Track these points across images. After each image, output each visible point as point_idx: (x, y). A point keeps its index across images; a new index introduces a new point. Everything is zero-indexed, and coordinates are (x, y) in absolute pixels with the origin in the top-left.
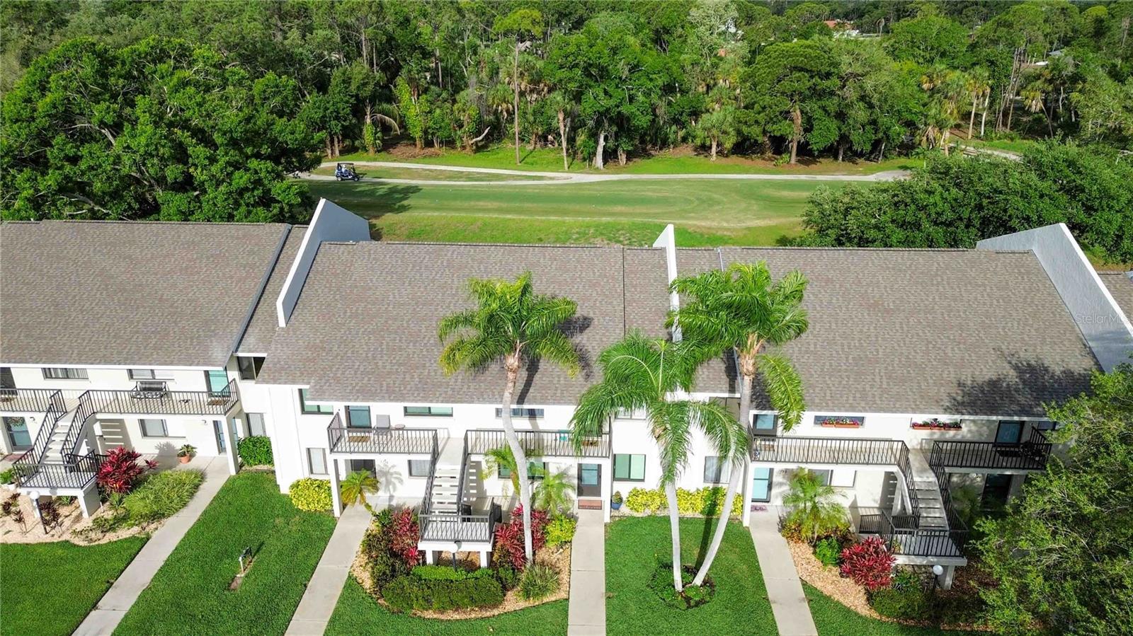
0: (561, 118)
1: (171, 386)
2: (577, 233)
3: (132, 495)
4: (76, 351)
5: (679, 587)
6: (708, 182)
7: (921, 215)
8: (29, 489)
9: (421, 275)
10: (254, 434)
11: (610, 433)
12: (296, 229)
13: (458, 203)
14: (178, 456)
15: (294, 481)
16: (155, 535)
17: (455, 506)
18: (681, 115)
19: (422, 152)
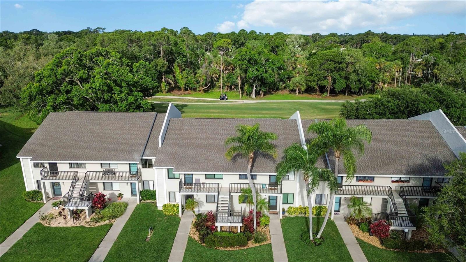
0: (239, 80)
1: (116, 170)
3: (104, 210)
4: (85, 157)
5: (311, 239)
6: (297, 103)
8: (68, 207)
9: (209, 129)
10: (145, 189)
11: (281, 185)
12: (160, 115)
13: (203, 110)
14: (117, 197)
15: (163, 204)
16: (114, 224)
17: (228, 211)
18: (284, 78)
19: (184, 93)
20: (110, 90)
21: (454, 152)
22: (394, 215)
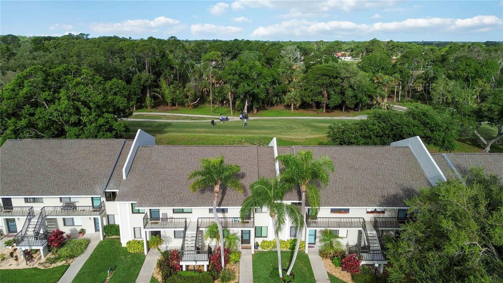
0: (230, 95)
1: (77, 204)
2: (238, 141)
3: (61, 249)
4: (41, 191)
5: (281, 276)
6: (290, 120)
7: (371, 133)
8: (21, 247)
9: (179, 158)
10: (110, 223)
11: (254, 218)
12: (128, 141)
13: (188, 130)
14: (79, 233)
15: (128, 241)
16: (72, 264)
17: (194, 248)
18: (278, 93)
19: (171, 108)
20: (78, 112)
21: (430, 181)
22: (366, 249)
